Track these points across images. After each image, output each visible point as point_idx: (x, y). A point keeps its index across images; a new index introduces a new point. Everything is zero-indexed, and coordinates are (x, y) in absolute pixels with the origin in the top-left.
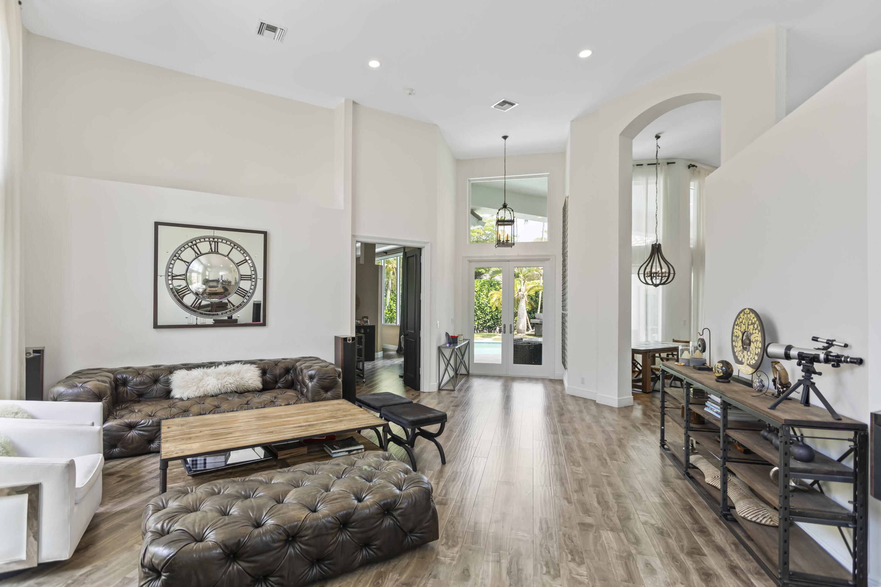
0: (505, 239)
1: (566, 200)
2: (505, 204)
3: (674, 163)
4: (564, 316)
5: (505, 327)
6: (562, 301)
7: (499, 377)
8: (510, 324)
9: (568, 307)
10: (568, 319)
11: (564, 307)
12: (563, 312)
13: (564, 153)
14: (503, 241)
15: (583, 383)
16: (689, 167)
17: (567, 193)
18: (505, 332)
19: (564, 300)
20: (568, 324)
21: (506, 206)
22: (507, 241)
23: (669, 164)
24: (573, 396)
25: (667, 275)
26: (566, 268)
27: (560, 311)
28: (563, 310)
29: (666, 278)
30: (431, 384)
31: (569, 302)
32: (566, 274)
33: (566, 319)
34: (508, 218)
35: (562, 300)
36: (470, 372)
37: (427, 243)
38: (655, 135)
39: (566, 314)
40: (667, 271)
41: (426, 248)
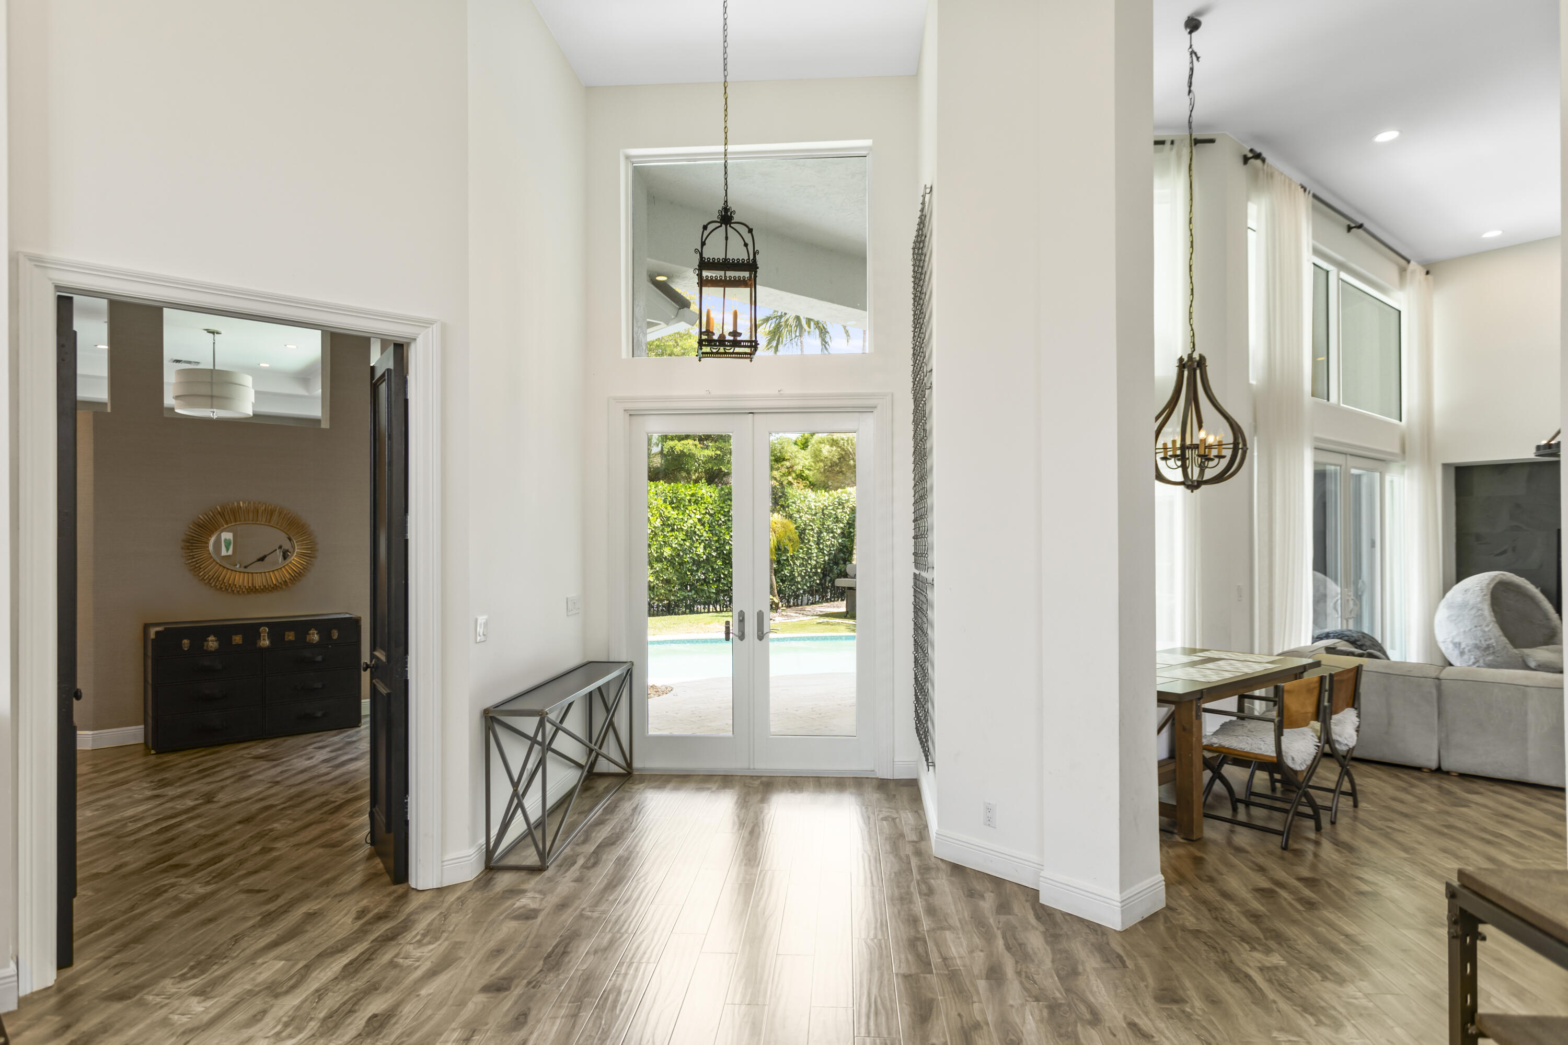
0: (729, 328)
1: (923, 203)
2: (726, 209)
3: (1212, 141)
4: (920, 587)
5: (742, 621)
6: (915, 537)
7: (725, 780)
8: (757, 611)
9: (937, 557)
10: (937, 596)
11: (921, 556)
12: (917, 572)
13: (915, 77)
14: (722, 336)
15: (989, 821)
16: (1246, 160)
17: (928, 176)
18: (742, 637)
19: (920, 535)
20: (938, 615)
21: (731, 218)
22: (735, 333)
23: (1198, 145)
24: (957, 870)
25: (1228, 453)
26: (928, 427)
27: (906, 569)
28: (917, 564)
29: (1224, 463)
30: (450, 856)
31: (937, 538)
32: (928, 445)
33: (929, 596)
34: (737, 253)
35: (912, 534)
36: (636, 764)
37: (426, 324)
38: (1185, 19)
39: (930, 580)
40: (1230, 439)
41: (420, 340)
